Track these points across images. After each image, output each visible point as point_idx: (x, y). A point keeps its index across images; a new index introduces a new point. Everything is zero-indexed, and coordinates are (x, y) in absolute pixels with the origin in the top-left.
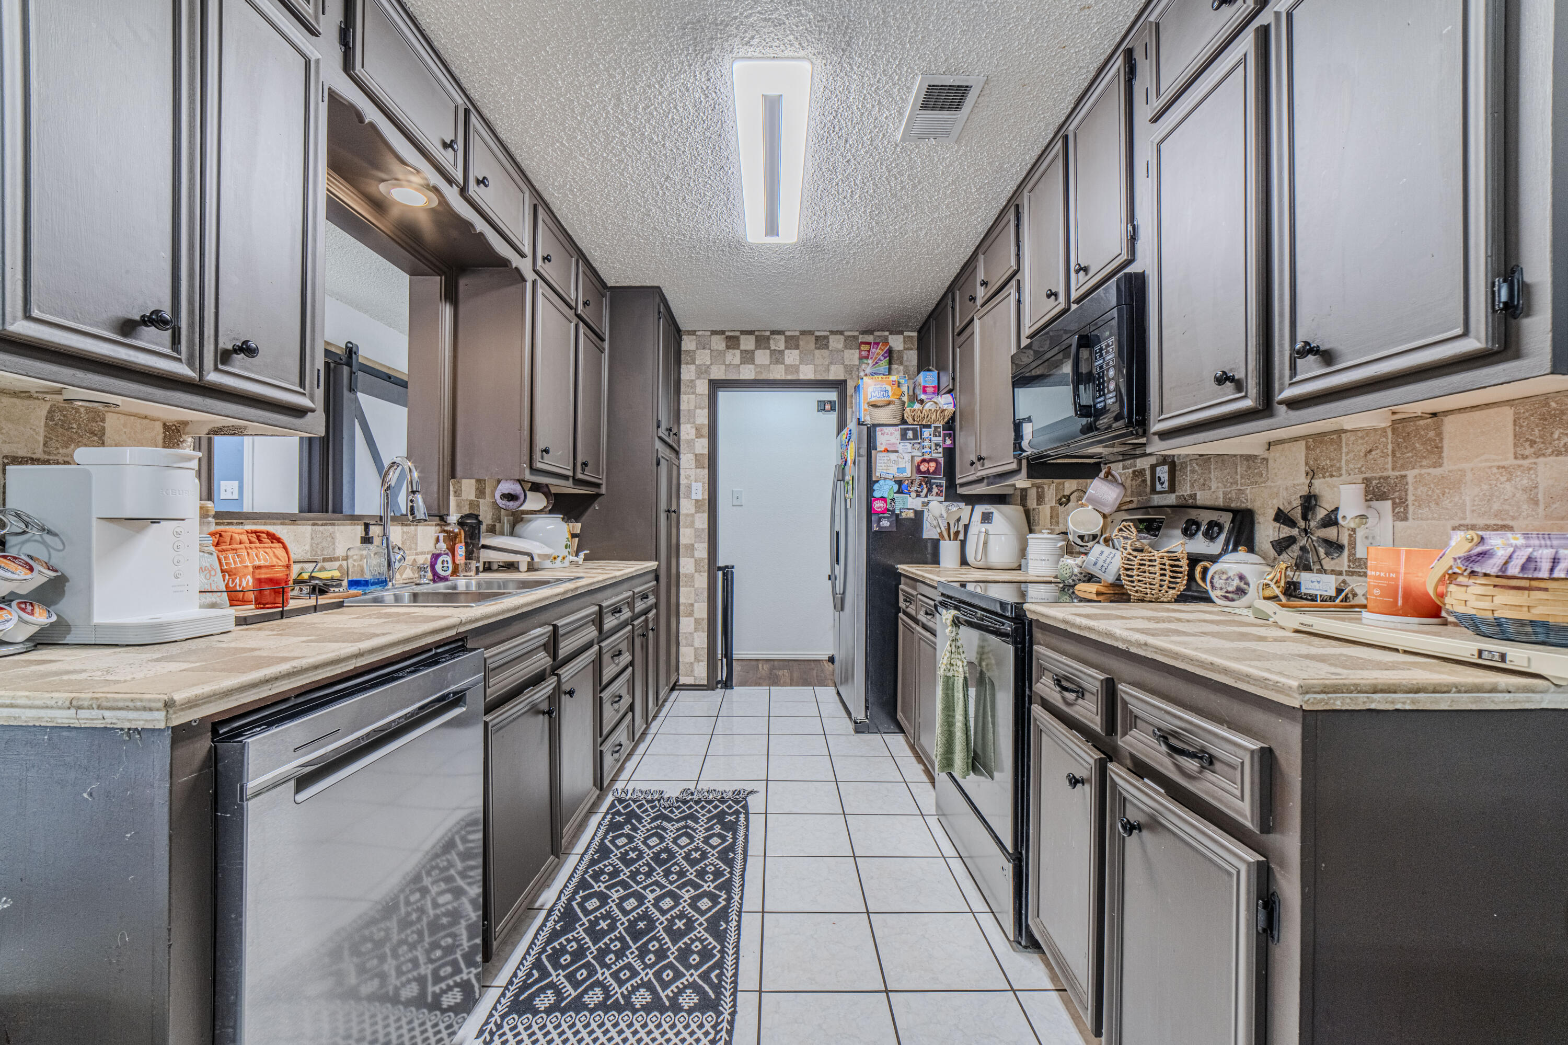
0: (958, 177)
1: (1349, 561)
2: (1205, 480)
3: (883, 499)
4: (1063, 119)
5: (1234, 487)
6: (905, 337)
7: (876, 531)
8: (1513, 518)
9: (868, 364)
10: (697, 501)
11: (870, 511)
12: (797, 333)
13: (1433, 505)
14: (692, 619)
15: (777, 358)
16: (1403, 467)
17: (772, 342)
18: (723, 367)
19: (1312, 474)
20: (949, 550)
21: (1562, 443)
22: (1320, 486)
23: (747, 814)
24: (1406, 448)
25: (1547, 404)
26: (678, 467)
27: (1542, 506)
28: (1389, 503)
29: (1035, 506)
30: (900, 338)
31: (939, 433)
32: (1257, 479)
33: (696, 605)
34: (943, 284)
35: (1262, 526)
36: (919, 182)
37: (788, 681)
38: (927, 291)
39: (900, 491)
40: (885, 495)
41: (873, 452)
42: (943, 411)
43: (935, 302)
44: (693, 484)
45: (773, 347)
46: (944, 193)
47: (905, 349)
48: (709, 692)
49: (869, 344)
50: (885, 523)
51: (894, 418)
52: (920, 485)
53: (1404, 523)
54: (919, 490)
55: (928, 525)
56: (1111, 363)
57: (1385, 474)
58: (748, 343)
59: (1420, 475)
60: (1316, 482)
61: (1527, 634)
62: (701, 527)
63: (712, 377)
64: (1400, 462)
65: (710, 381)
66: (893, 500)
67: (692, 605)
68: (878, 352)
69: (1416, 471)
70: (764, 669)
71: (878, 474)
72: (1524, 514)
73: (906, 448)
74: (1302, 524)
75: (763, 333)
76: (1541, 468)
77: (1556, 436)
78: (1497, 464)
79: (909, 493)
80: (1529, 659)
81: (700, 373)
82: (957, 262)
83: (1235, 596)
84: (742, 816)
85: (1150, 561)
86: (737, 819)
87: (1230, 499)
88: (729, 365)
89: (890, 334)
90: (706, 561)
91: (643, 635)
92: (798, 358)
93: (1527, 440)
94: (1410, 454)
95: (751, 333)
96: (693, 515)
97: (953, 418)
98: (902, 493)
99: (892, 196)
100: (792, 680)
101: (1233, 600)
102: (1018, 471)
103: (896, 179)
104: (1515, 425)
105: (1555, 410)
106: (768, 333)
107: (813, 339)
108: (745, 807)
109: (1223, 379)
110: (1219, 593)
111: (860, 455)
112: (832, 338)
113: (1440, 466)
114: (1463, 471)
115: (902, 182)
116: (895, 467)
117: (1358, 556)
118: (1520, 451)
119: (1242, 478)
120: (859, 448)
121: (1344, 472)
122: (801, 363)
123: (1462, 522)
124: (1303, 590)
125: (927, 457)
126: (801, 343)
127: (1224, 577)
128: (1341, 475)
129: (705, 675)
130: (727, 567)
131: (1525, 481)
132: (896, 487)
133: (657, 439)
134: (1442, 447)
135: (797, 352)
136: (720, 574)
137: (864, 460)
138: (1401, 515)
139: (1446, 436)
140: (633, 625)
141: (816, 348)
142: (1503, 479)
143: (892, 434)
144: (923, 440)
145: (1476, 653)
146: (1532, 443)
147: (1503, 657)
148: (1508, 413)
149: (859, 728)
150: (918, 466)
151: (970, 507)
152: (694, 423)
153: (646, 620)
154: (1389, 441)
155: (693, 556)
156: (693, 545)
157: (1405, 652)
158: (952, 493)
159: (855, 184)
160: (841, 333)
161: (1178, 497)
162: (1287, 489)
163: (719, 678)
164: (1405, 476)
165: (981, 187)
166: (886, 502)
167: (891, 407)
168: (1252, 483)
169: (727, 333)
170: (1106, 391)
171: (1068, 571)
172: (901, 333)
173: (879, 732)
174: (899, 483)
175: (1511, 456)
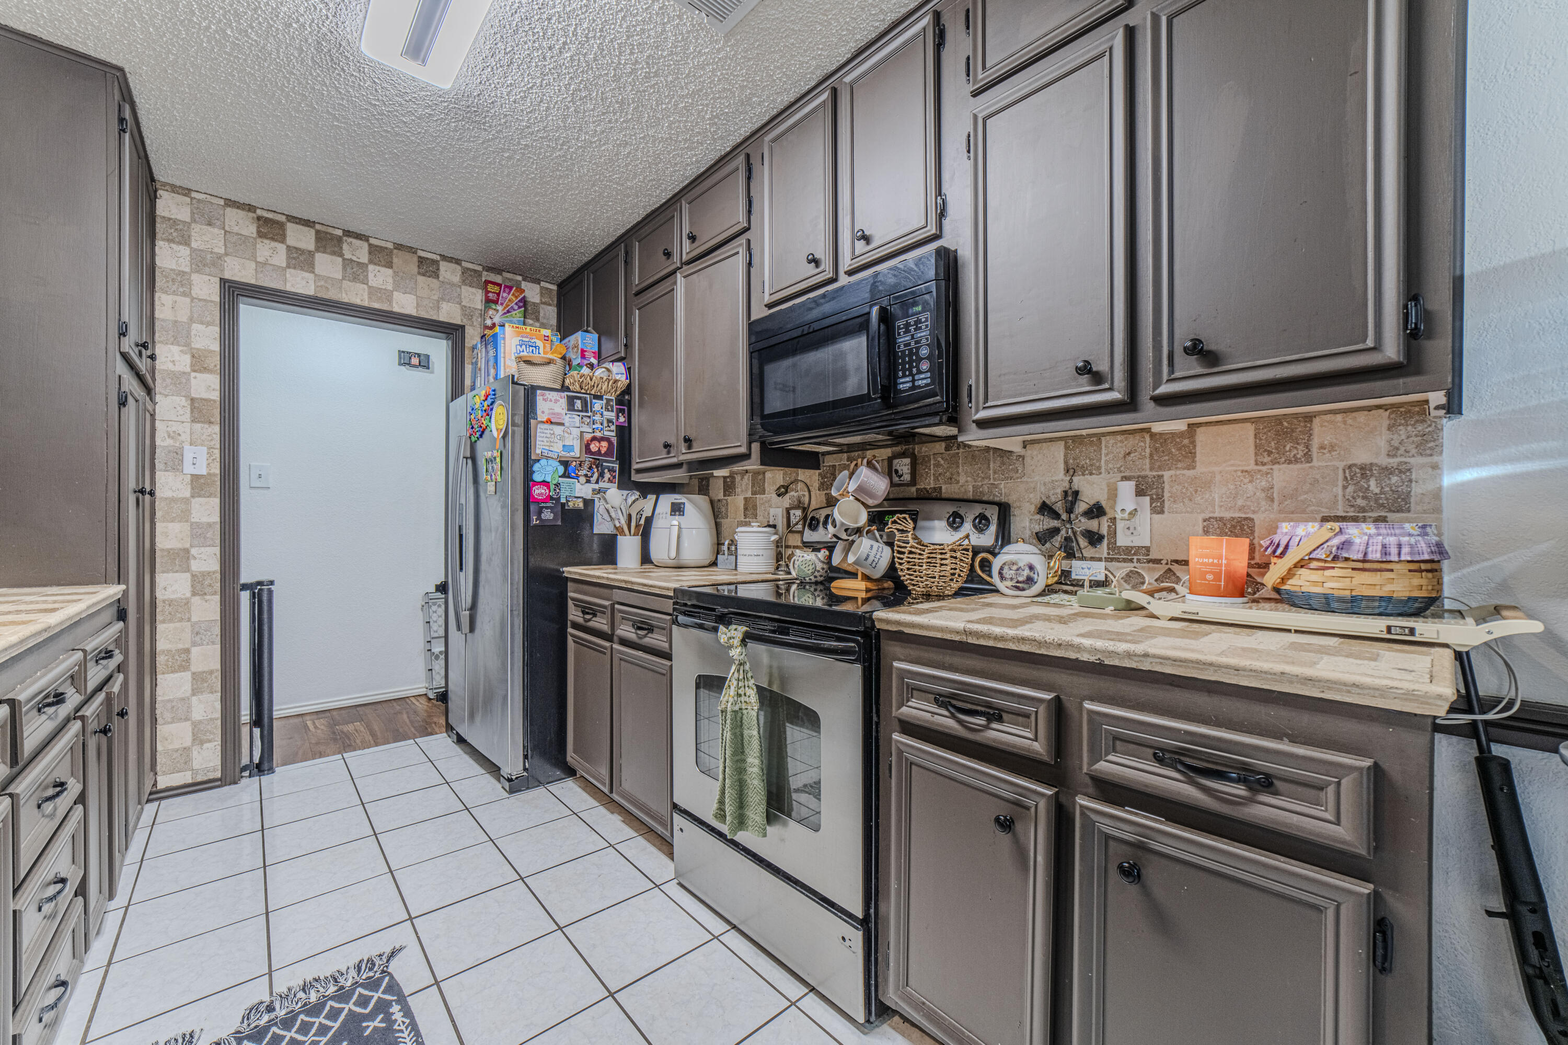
0: (701, 90)
1: (1109, 549)
2: (952, 474)
3: (545, 484)
4: (834, 67)
5: (986, 481)
6: (542, 288)
7: (536, 526)
8: (1254, 512)
9: (497, 311)
10: (195, 478)
11: (528, 497)
12: (390, 246)
13: (1186, 501)
14: (187, 676)
15: (355, 271)
16: (1160, 468)
17: (345, 246)
18: (253, 265)
19: (1070, 470)
20: (628, 547)
21: (1292, 454)
22: (1079, 482)
23: (402, 1000)
24: (1163, 452)
25: (1281, 424)
26: (153, 416)
27: (1276, 503)
28: (1148, 498)
29: (721, 496)
30: (536, 288)
31: (612, 407)
32: (1011, 474)
33: (195, 651)
34: (615, 230)
35: (1018, 519)
36: (656, 74)
37: (369, 738)
38: (593, 235)
39: (566, 475)
40: (548, 479)
41: (532, 422)
42: (616, 381)
43: (595, 251)
44: (187, 447)
45: (348, 255)
46: (676, 105)
47: (542, 303)
48: (226, 788)
49: (499, 285)
50: (547, 515)
51: (555, 382)
52: (590, 468)
53: (1160, 516)
54: (589, 474)
55: (600, 517)
56: (924, 341)
57: (1143, 473)
58: (302, 238)
59: (1176, 475)
60: (1075, 479)
61: (1374, 608)
62: (205, 520)
63: (227, 276)
64: (1158, 464)
65: (223, 281)
66: (557, 485)
67: (187, 651)
68: (509, 298)
69: (1172, 472)
70: (320, 728)
71: (538, 451)
72: (1263, 509)
73: (573, 420)
74: (1064, 516)
75: (330, 230)
76: (1276, 473)
77: (1288, 448)
78: (1241, 468)
79: (577, 477)
80: (1438, 632)
81: (201, 262)
82: (644, 207)
83: (1025, 586)
84: (395, 1008)
85: (941, 554)
86: (388, 1019)
87: (981, 492)
88: (265, 264)
89: (524, 280)
90: (218, 576)
91: (105, 731)
92: (390, 280)
93: (1266, 450)
94: (1167, 458)
95: (308, 223)
96: (186, 501)
97: (628, 390)
98: (569, 477)
99: (617, 78)
100: (373, 734)
101: (1023, 589)
102: (746, 457)
103: (632, 53)
104: (1255, 438)
105: (1287, 428)
106: (340, 233)
107: (415, 259)
108: (393, 988)
109: (1086, 369)
110: (1009, 583)
111: (514, 425)
112: (444, 266)
113: (1194, 468)
114: (1213, 473)
115: (636, 61)
116: (560, 444)
117: (1118, 544)
118: (1260, 459)
119: (995, 473)
120: (513, 415)
121: (1103, 470)
122: (395, 289)
123: (1211, 515)
124: (1074, 576)
125: (598, 434)
126: (395, 260)
127: (1015, 567)
128: (1100, 473)
129: (217, 762)
130: (260, 583)
131: (1263, 483)
132: (561, 470)
133: (118, 356)
134: (1195, 453)
135: (390, 271)
136: (245, 596)
137: (520, 431)
138: (1158, 510)
139: (1199, 445)
140: (83, 718)
141: (419, 273)
142: (1246, 481)
143: (556, 401)
144: (595, 413)
145: (1385, 629)
146: (1270, 453)
147: (1412, 631)
148: (1250, 429)
149: (515, 786)
150: (587, 446)
151: (654, 496)
152: (187, 345)
153: (109, 699)
154: (1147, 445)
155: (188, 570)
156: (187, 551)
157: (1296, 631)
158: (625, 481)
159: (575, 34)
160: (458, 262)
161: (918, 490)
162: (1045, 484)
163: (245, 760)
164: (1162, 476)
165: (717, 116)
166: (549, 488)
167: (551, 367)
168: (1007, 478)
169: (259, 212)
170: (914, 370)
171: (811, 567)
172: (537, 281)
173: (539, 783)
174: (565, 464)
175: (1252, 462)
